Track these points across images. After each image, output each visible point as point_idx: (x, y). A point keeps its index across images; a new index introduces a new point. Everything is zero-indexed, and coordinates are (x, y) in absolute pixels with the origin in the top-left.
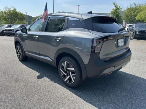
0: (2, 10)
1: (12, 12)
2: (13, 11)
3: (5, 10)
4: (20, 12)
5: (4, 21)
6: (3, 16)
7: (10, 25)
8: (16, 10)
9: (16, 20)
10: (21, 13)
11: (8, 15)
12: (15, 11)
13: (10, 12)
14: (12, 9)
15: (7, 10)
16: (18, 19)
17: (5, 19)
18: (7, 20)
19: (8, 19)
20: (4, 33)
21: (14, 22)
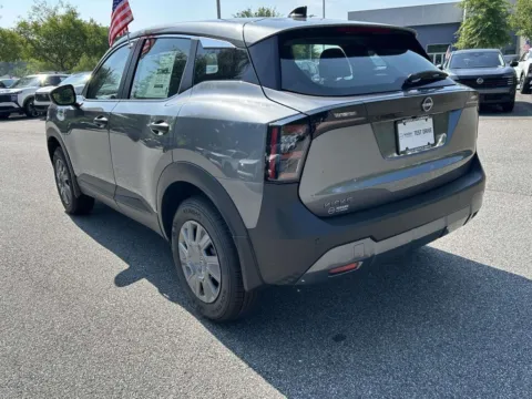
0: (25, 18)
1: (61, 22)
2: (63, 18)
3: (35, 19)
4: (92, 21)
5: (32, 60)
6: (31, 42)
7: (53, 74)
8: (75, 14)
9: (77, 56)
10: (95, 26)
11: (48, 36)
12: (71, 20)
13: (53, 22)
14: (62, 12)
15: (42, 19)
16: (88, 51)
17: (38, 52)
18: (44, 57)
19: (47, 50)
20: (33, 106)
21: (72, 65)
